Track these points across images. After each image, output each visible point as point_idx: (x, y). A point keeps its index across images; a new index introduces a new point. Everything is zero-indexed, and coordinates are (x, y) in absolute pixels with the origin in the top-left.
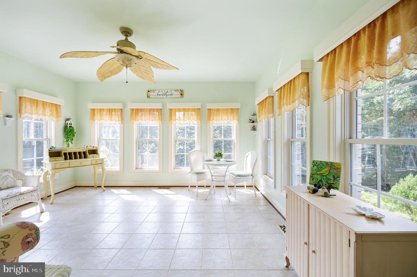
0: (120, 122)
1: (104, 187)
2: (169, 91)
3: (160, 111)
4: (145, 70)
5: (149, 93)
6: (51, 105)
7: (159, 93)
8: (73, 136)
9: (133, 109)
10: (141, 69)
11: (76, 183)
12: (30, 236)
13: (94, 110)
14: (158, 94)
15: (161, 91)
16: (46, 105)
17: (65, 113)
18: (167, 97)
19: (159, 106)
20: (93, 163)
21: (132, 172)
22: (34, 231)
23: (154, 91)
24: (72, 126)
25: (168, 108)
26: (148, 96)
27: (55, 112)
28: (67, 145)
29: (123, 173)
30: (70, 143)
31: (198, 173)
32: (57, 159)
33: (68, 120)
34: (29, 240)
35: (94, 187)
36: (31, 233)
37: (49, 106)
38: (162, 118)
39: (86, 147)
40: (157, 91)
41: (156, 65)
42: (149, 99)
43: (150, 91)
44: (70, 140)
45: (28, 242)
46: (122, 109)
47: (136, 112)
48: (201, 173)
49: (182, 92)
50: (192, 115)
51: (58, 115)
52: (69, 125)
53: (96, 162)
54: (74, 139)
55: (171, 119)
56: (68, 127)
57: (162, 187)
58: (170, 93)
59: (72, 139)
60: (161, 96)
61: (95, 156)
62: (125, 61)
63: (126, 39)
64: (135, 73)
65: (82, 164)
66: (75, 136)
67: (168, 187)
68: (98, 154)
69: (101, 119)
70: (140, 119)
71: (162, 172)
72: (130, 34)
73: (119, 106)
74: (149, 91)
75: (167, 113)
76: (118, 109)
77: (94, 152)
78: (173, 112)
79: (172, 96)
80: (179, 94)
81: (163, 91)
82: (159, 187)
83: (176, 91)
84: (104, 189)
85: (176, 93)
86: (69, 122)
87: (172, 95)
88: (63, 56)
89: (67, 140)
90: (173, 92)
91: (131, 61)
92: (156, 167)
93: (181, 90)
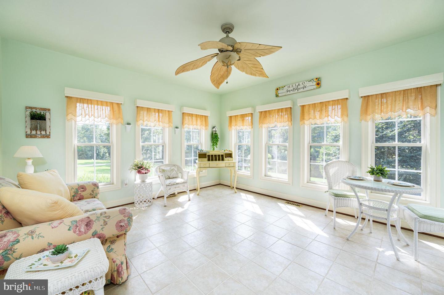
0: (250, 127)
1: (236, 188)
2: (301, 83)
3: (290, 110)
4: (252, 65)
5: (278, 91)
6: (201, 117)
7: (289, 89)
8: (217, 141)
9: (262, 112)
10: (248, 64)
11: (220, 181)
12: (123, 221)
13: (231, 116)
14: (288, 91)
15: (291, 86)
16: (198, 117)
17: (212, 122)
18: (299, 92)
19: (288, 104)
20: (227, 165)
21: (261, 179)
22: (127, 218)
23: (283, 88)
24: (216, 132)
25: (299, 105)
26: (276, 95)
27: (204, 122)
28: (213, 149)
29: (253, 179)
30: (215, 147)
31: (336, 195)
32: (203, 160)
33: (214, 127)
34: (122, 224)
35: (230, 186)
36: (124, 219)
37: (200, 118)
38: (292, 119)
39: (224, 151)
40: (286, 87)
41: (258, 53)
42: (278, 98)
43: (279, 89)
44: (215, 145)
45: (121, 226)
46: (252, 114)
47: (265, 114)
48: (343, 196)
49: (318, 81)
50: (334, 110)
51: (206, 125)
52: (214, 132)
53: (229, 164)
54: (218, 144)
55: (304, 119)
56: (214, 133)
57: (291, 203)
58: (302, 86)
59: (216, 144)
60: (292, 92)
61: (229, 160)
62: (224, 61)
63: (227, 36)
64: (243, 71)
65: (218, 166)
66: (219, 142)
67: (298, 204)
68: (232, 158)
69: (236, 125)
70: (268, 122)
71: (291, 184)
72: (231, 29)
73: (249, 111)
74: (277, 89)
75: (297, 111)
76: (248, 114)
77: (230, 155)
78: (306, 109)
79: (305, 89)
80: (315, 83)
81: (294, 85)
82: (288, 202)
83: (310, 81)
84: (236, 190)
85: (311, 83)
86: (214, 129)
87: (305, 87)
88: (177, 73)
89: (213, 145)
90: (307, 84)
91: (230, 58)
92: (285, 177)
93: (317, 79)
